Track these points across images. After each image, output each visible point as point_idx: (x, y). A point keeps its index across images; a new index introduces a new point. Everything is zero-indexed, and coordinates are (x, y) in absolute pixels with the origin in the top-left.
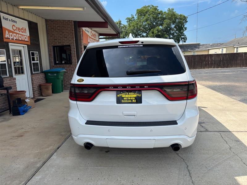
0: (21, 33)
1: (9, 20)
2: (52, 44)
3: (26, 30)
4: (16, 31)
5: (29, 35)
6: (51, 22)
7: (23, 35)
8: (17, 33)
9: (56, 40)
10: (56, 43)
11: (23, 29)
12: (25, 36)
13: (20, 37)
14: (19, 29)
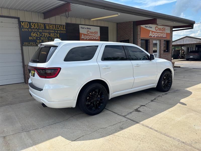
0: (93, 35)
1: (85, 28)
2: (119, 40)
3: (97, 32)
4: (89, 34)
5: (100, 36)
6: (120, 24)
7: (94, 36)
8: (90, 35)
9: (121, 36)
10: (121, 39)
11: (95, 32)
12: (96, 37)
13: (92, 37)
14: (92, 33)
